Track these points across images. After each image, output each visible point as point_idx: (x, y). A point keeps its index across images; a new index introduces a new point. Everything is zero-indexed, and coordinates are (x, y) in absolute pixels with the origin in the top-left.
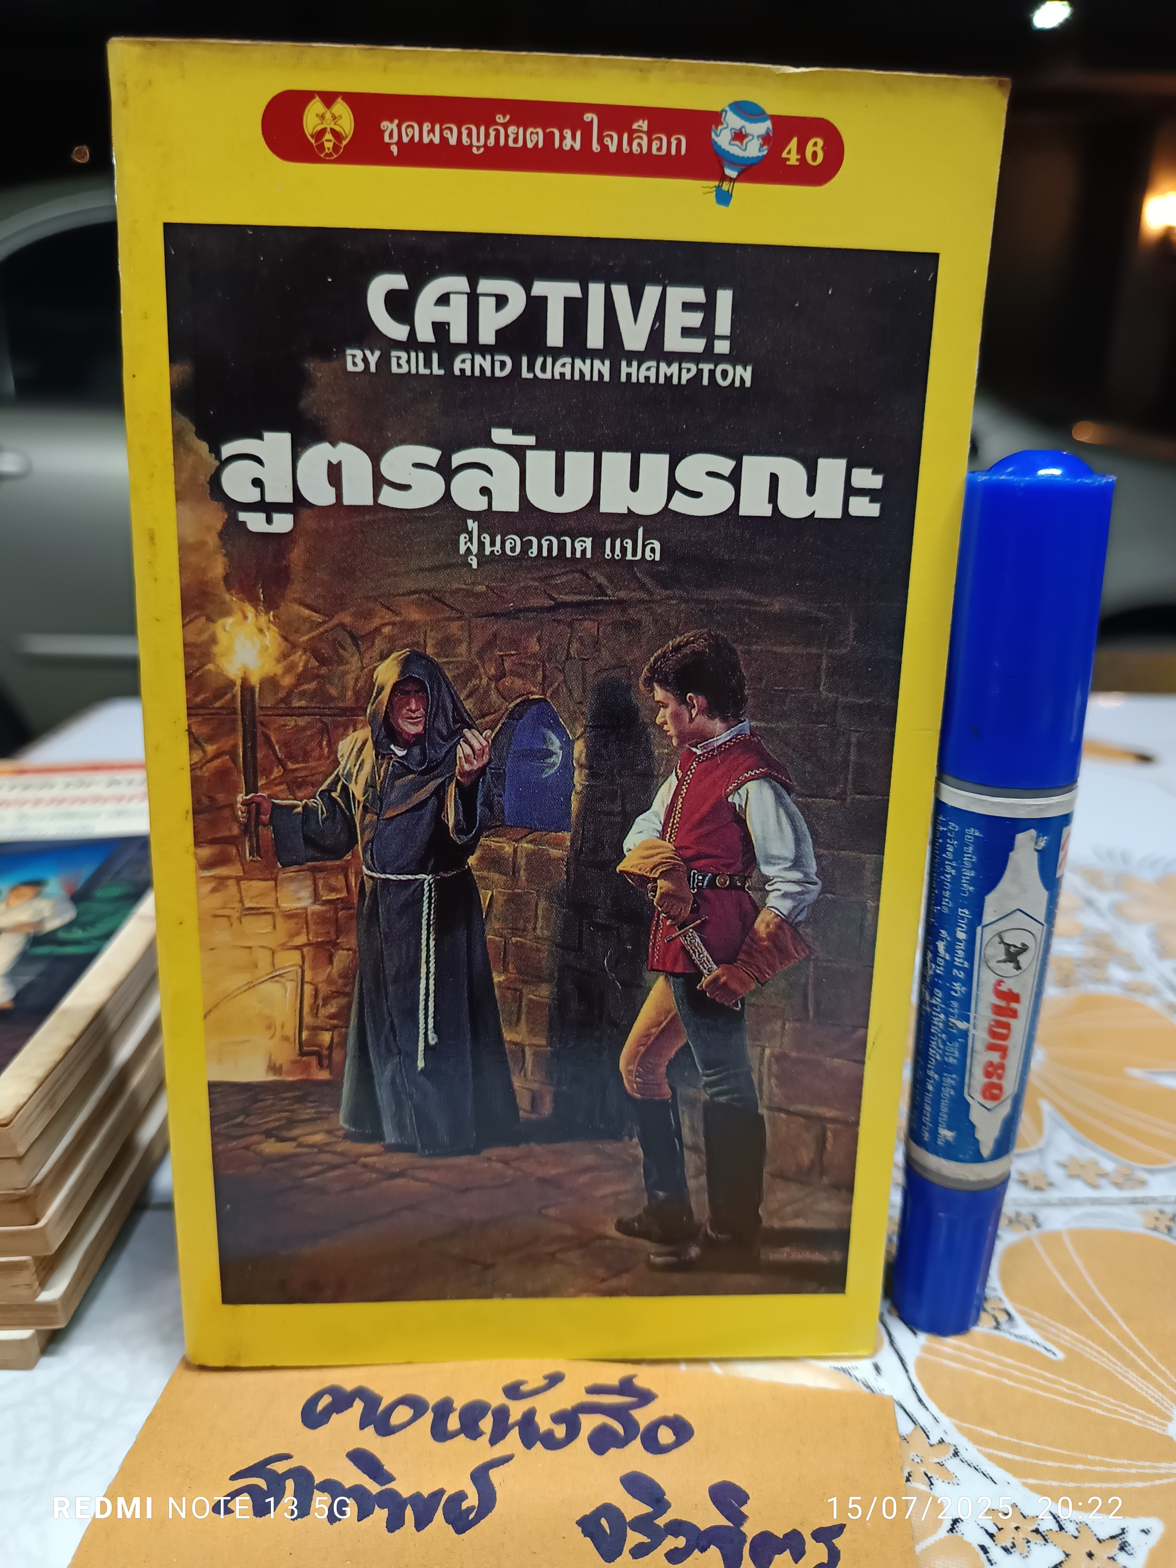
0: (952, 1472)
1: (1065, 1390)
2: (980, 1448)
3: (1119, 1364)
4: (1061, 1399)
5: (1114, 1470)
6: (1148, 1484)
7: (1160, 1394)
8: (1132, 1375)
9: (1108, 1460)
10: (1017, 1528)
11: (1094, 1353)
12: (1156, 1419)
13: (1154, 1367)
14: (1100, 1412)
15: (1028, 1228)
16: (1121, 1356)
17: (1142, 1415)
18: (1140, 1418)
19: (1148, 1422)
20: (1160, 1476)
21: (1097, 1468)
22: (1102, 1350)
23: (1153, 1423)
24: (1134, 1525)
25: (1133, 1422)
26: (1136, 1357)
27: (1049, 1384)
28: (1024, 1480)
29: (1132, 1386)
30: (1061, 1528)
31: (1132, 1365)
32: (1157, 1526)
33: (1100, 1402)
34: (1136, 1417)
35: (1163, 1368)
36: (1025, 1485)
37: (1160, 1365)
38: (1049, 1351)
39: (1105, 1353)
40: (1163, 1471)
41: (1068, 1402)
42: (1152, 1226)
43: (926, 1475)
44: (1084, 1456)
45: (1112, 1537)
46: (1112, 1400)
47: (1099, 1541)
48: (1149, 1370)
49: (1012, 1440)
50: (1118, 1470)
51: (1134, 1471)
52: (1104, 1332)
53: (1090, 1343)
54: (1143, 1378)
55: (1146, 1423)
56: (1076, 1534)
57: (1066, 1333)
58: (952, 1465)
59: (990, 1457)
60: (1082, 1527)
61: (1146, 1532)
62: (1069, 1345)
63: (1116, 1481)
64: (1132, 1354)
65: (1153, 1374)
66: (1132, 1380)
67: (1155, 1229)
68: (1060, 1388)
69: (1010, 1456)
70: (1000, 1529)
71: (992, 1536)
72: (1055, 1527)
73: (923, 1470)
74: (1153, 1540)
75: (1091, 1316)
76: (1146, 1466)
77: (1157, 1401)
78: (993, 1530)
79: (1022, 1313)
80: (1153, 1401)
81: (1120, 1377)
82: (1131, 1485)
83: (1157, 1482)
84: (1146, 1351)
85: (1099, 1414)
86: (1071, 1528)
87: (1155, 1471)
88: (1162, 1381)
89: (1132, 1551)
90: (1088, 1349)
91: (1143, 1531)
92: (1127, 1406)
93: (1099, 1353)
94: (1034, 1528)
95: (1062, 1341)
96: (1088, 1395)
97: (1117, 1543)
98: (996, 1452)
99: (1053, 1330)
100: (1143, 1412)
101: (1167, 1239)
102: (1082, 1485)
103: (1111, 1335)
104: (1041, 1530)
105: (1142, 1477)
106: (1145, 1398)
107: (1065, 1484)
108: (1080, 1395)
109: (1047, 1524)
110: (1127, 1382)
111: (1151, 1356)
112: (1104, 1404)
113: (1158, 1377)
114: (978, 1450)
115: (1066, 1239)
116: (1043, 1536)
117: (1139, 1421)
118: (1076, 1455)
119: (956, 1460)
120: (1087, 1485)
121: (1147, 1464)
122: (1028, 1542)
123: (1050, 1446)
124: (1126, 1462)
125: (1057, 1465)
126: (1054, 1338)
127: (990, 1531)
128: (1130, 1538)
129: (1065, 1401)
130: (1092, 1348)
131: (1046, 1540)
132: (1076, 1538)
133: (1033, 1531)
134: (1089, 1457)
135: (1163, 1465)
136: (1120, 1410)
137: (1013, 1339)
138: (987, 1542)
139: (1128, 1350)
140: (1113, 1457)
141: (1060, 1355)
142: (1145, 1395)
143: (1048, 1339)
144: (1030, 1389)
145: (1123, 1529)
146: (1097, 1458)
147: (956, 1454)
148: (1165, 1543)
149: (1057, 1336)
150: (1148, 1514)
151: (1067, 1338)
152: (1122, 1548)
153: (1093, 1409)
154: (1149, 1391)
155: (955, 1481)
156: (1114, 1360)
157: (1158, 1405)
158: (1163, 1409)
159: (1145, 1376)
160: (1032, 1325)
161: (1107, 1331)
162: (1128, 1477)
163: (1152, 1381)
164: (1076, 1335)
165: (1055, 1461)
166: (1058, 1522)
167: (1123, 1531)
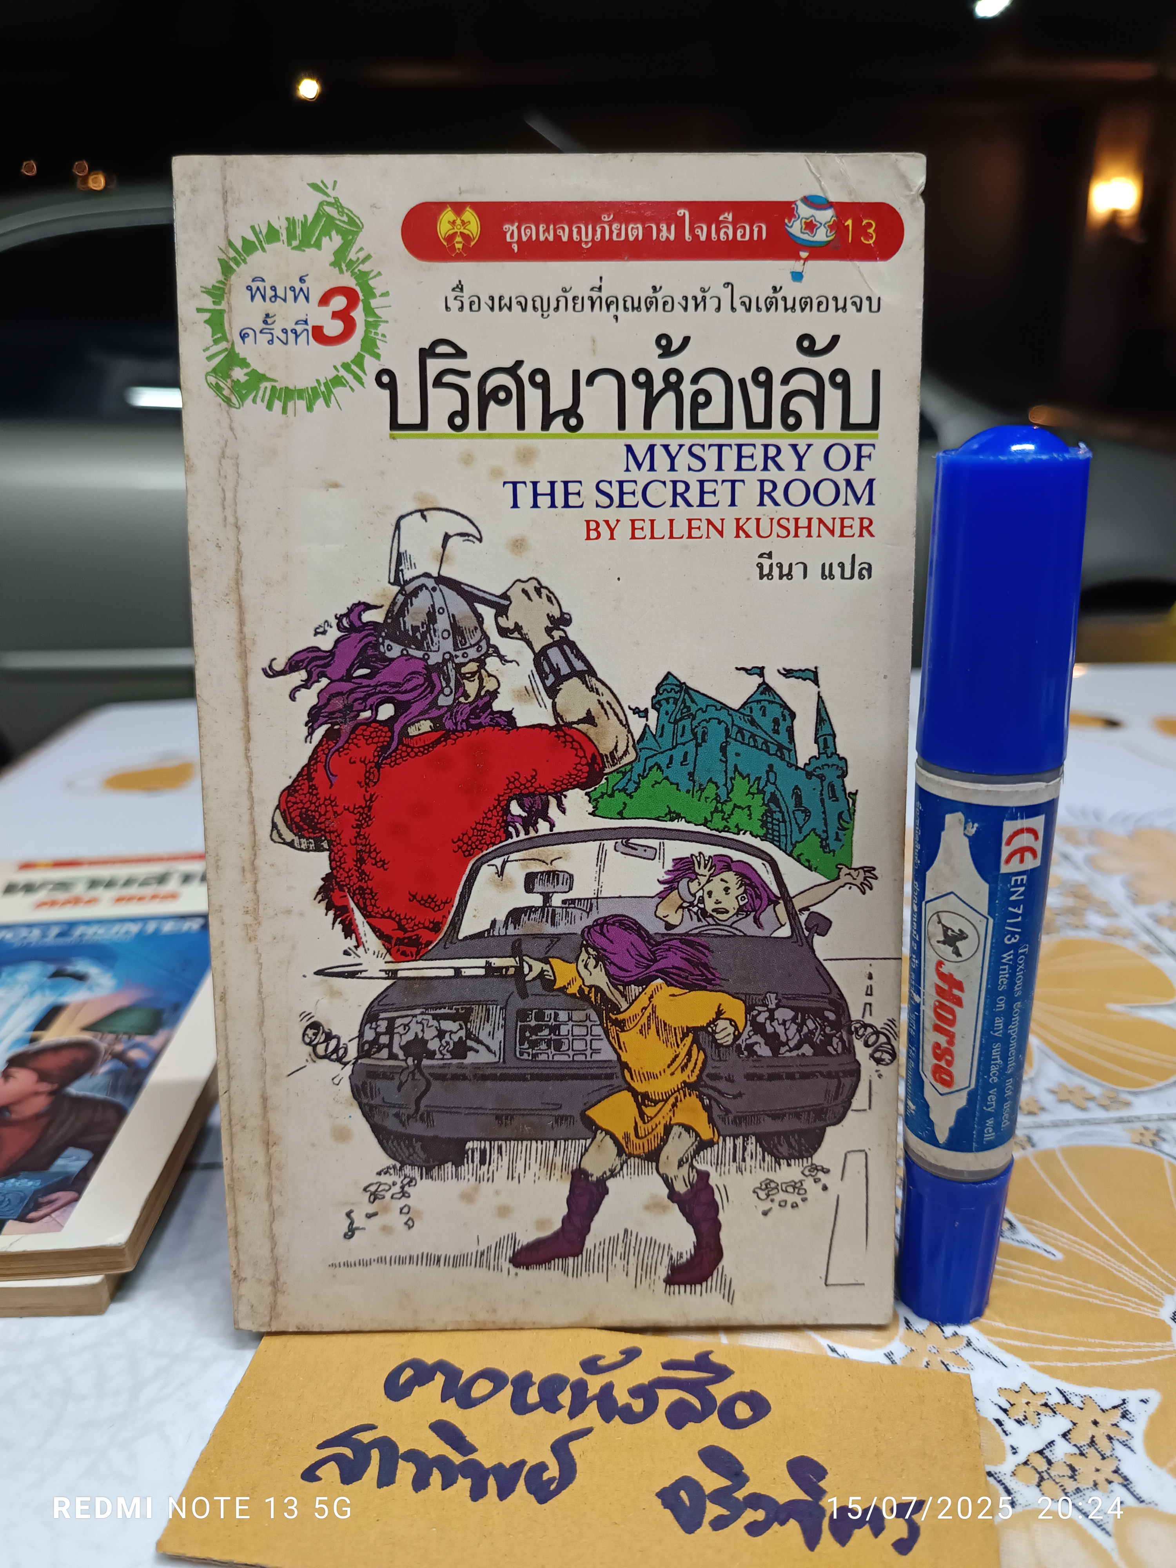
0: (966, 1359)
1: (1065, 1285)
2: (990, 1338)
3: (1113, 1260)
4: (1062, 1293)
5: (1112, 1350)
6: (1144, 1361)
7: (1151, 1284)
8: (1125, 1269)
9: (1107, 1342)
10: (1028, 1403)
11: (1091, 1253)
12: (1149, 1305)
13: (1144, 1261)
14: (1098, 1302)
15: (1024, 1148)
16: (1114, 1253)
17: (1136, 1304)
18: (1134, 1306)
19: (1142, 1308)
20: (1155, 1354)
21: (1098, 1350)
22: (1097, 1250)
23: (1145, 1309)
24: (1133, 1397)
25: (1128, 1309)
26: (1127, 1254)
27: (1050, 1281)
28: (1032, 1363)
29: (1126, 1278)
30: (1068, 1401)
31: (1126, 1261)
32: (1154, 1397)
33: (1097, 1294)
34: (1130, 1304)
35: (1153, 1262)
36: (1034, 1367)
37: (1150, 1260)
38: (1048, 1252)
39: (1100, 1252)
40: (1157, 1349)
41: (1069, 1295)
42: (1138, 1141)
43: (943, 1363)
44: (1085, 1340)
45: (1114, 1407)
46: (1107, 1291)
47: (1103, 1410)
48: (1140, 1264)
49: (1019, 1329)
50: (1117, 1350)
51: (1131, 1350)
52: (1098, 1235)
53: (1085, 1243)
54: (1135, 1271)
55: (1140, 1310)
56: (1081, 1405)
57: (1063, 1237)
58: (967, 1353)
59: (1001, 1346)
60: (1086, 1400)
61: (1144, 1401)
62: (1066, 1246)
63: (1115, 1360)
64: (1124, 1251)
65: (1144, 1267)
66: (1126, 1274)
67: (1141, 1143)
68: (1061, 1283)
69: (1018, 1343)
70: (1012, 1405)
71: (1005, 1411)
72: (1062, 1401)
73: (939, 1359)
74: (1152, 1407)
75: (1086, 1221)
76: (1143, 1346)
77: (1149, 1290)
78: (1006, 1405)
79: (1022, 1221)
80: (1145, 1290)
81: (1115, 1272)
82: (1129, 1362)
83: (1153, 1359)
84: (1137, 1248)
85: (1096, 1304)
86: (1076, 1401)
87: (1150, 1349)
88: (1153, 1273)
89: (1132, 1418)
90: (1084, 1249)
91: (1142, 1401)
92: (1122, 1296)
93: (1094, 1252)
94: (1043, 1402)
95: (1060, 1244)
96: (1086, 1288)
97: (1119, 1412)
98: (1005, 1341)
99: (1052, 1234)
100: (1137, 1301)
101: (1152, 1151)
102: (1084, 1364)
103: (1104, 1236)
104: (1050, 1404)
105: (1138, 1356)
106: (1137, 1288)
107: (1070, 1364)
108: (1078, 1288)
109: (1055, 1399)
110: (1121, 1275)
111: (1141, 1252)
112: (1101, 1295)
113: (1148, 1270)
114: (989, 1340)
115: (1060, 1156)
116: (1052, 1409)
117: (1133, 1308)
118: (1078, 1339)
119: (970, 1349)
120: (1089, 1364)
121: (1142, 1344)
122: (1039, 1414)
123: (1053, 1332)
124: (1123, 1343)
125: (1060, 1348)
126: (1053, 1241)
127: (1004, 1407)
128: (1130, 1407)
129: (1066, 1294)
130: (1087, 1248)
131: (1055, 1412)
132: (1082, 1409)
133: (1042, 1405)
134: (1090, 1340)
135: (1157, 1344)
136: (1116, 1300)
137: (1016, 1244)
138: (1001, 1416)
139: (1120, 1249)
140: (1111, 1339)
141: (1059, 1256)
142: (1137, 1285)
143: (1047, 1243)
144: (1033, 1286)
145: (1124, 1400)
146: (1097, 1341)
147: (969, 1344)
148: (1163, 1409)
149: (1056, 1239)
150: (1146, 1386)
151: (1065, 1240)
152: (1124, 1416)
153: (1091, 1300)
154: (1141, 1282)
155: (969, 1366)
156: (1109, 1258)
157: (1150, 1294)
158: (1154, 1296)
159: (1137, 1269)
160: (1032, 1231)
161: (1100, 1233)
162: (1126, 1356)
163: (1144, 1273)
164: (1072, 1237)
165: (1059, 1345)
166: (1064, 1396)
167: (1124, 1402)
